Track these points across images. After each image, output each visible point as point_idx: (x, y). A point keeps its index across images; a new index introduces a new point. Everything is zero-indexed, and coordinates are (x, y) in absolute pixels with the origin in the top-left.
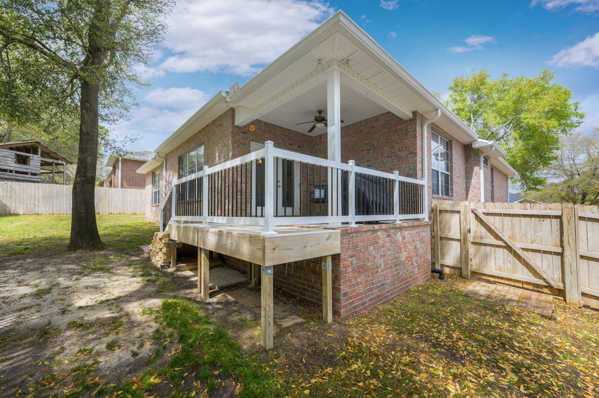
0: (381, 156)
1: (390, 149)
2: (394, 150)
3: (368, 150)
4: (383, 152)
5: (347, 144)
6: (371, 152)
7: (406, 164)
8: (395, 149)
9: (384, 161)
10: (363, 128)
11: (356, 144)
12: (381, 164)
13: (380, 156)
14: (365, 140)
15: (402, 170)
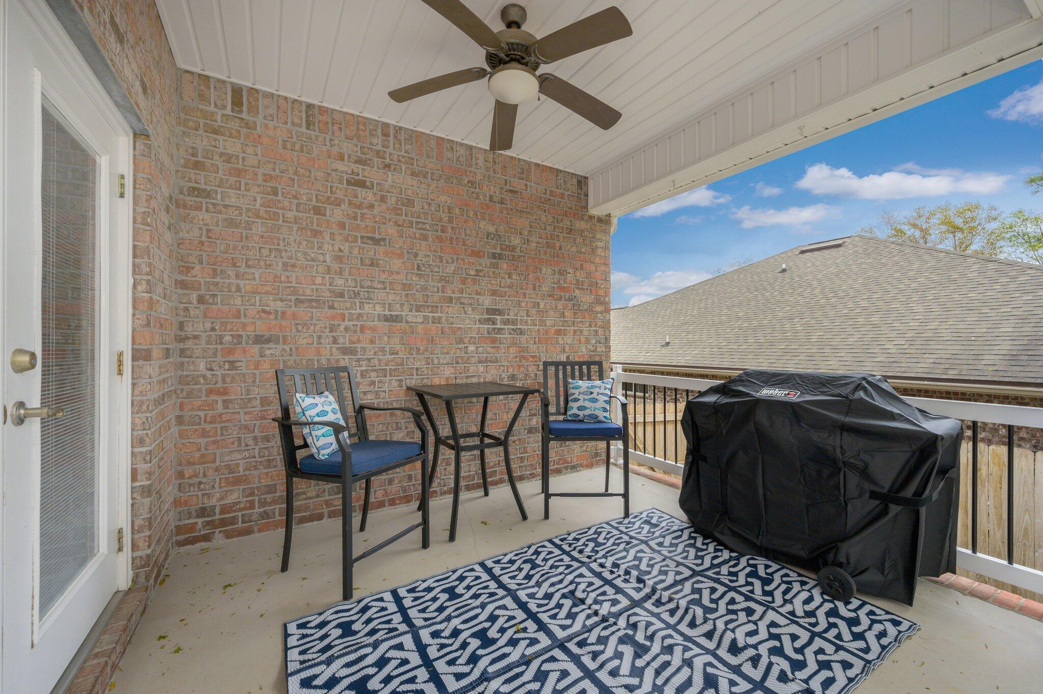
0: (534, 289)
1: (557, 276)
2: (565, 282)
3: (494, 256)
4: (538, 279)
5: (410, 203)
6: (505, 266)
7: (590, 326)
8: (568, 281)
9: (542, 306)
10: (479, 177)
11: (451, 220)
12: (533, 311)
13: (531, 286)
14: (483, 218)
15: (583, 340)
